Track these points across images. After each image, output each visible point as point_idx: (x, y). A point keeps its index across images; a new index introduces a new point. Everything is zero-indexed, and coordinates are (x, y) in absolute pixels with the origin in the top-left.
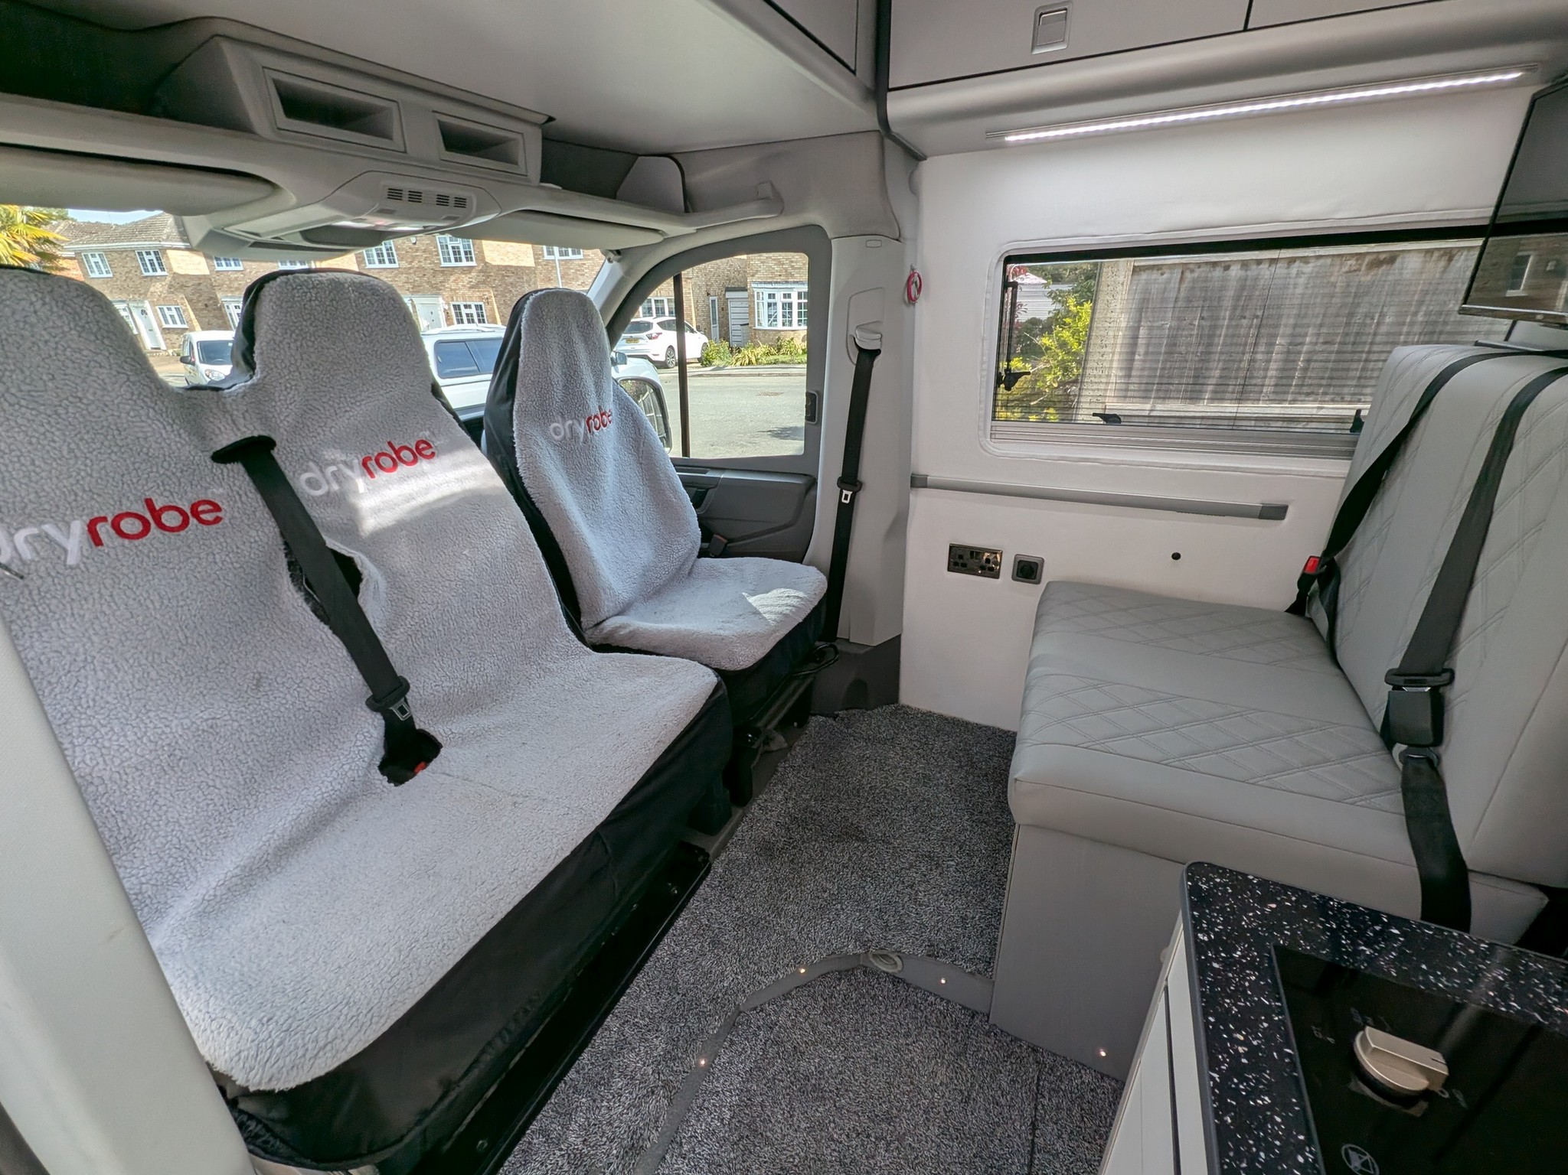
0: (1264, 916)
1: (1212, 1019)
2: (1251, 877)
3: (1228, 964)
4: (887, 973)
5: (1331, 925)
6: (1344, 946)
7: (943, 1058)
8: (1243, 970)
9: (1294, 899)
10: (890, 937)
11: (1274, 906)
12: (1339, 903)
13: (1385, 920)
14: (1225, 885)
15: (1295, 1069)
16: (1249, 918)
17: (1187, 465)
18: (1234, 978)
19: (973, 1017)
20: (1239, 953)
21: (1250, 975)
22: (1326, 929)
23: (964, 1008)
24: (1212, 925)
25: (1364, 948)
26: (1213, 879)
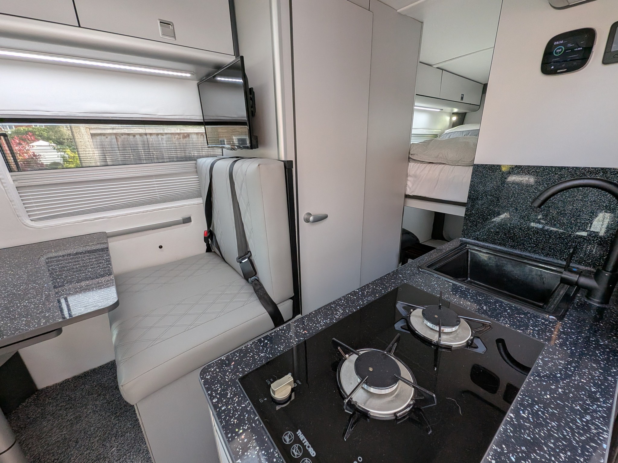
0: (232, 370)
2: (223, 358)
3: (227, 403)
6: (257, 359)
9: (238, 355)
14: (216, 369)
15: (260, 424)
16: (227, 376)
18: (231, 407)
20: (229, 394)
21: (235, 400)
22: (250, 357)
24: (216, 391)
25: (261, 355)
26: (211, 371)
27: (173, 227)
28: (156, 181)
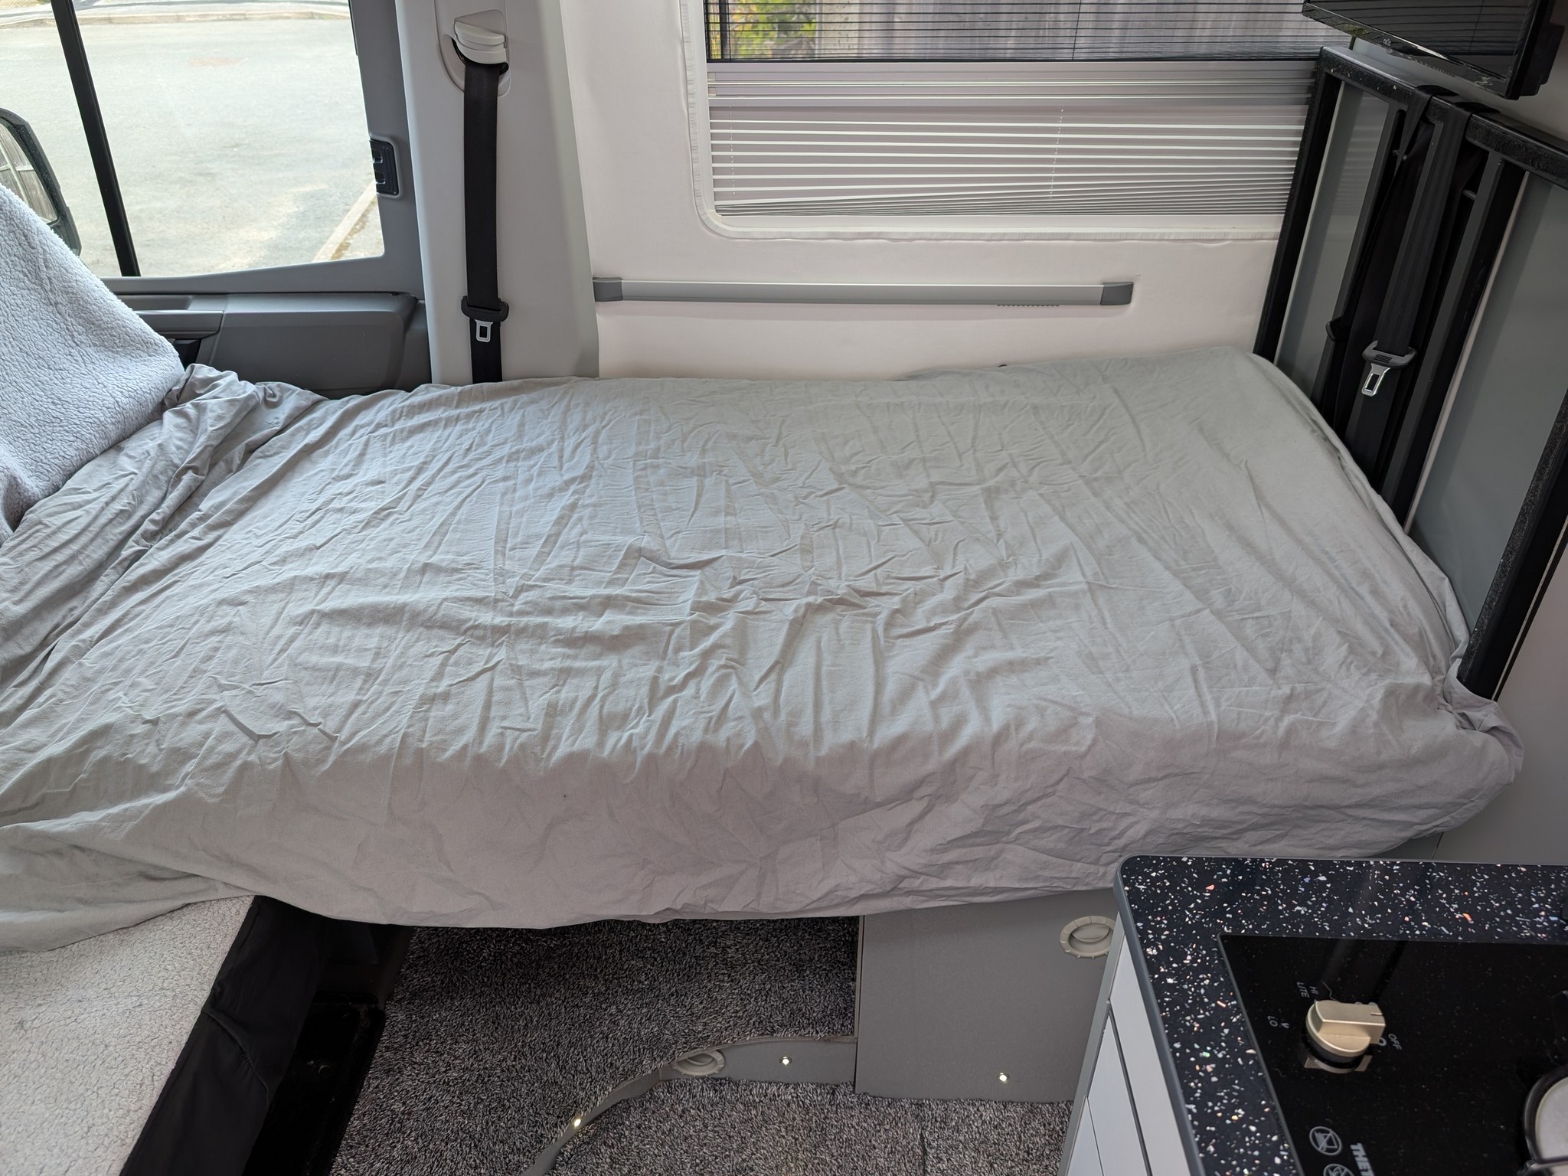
0: (1206, 904)
1: (1177, 1045)
2: (1185, 859)
3: (1179, 975)
4: (703, 1078)
5: (1267, 891)
6: (1281, 912)
7: (797, 1159)
8: (1196, 976)
9: (1229, 872)
10: (701, 1028)
11: (1211, 887)
12: (1270, 862)
13: (1313, 868)
14: (1162, 877)
15: (1260, 1069)
16: (1190, 911)
17: (1005, 234)
18: (1190, 989)
19: (833, 1094)
20: (1189, 957)
21: (1203, 980)
22: (1264, 897)
23: (819, 1085)
24: (1158, 932)
25: (1298, 908)
26: (1148, 875)
27: (1062, 309)
28: (1064, 130)
